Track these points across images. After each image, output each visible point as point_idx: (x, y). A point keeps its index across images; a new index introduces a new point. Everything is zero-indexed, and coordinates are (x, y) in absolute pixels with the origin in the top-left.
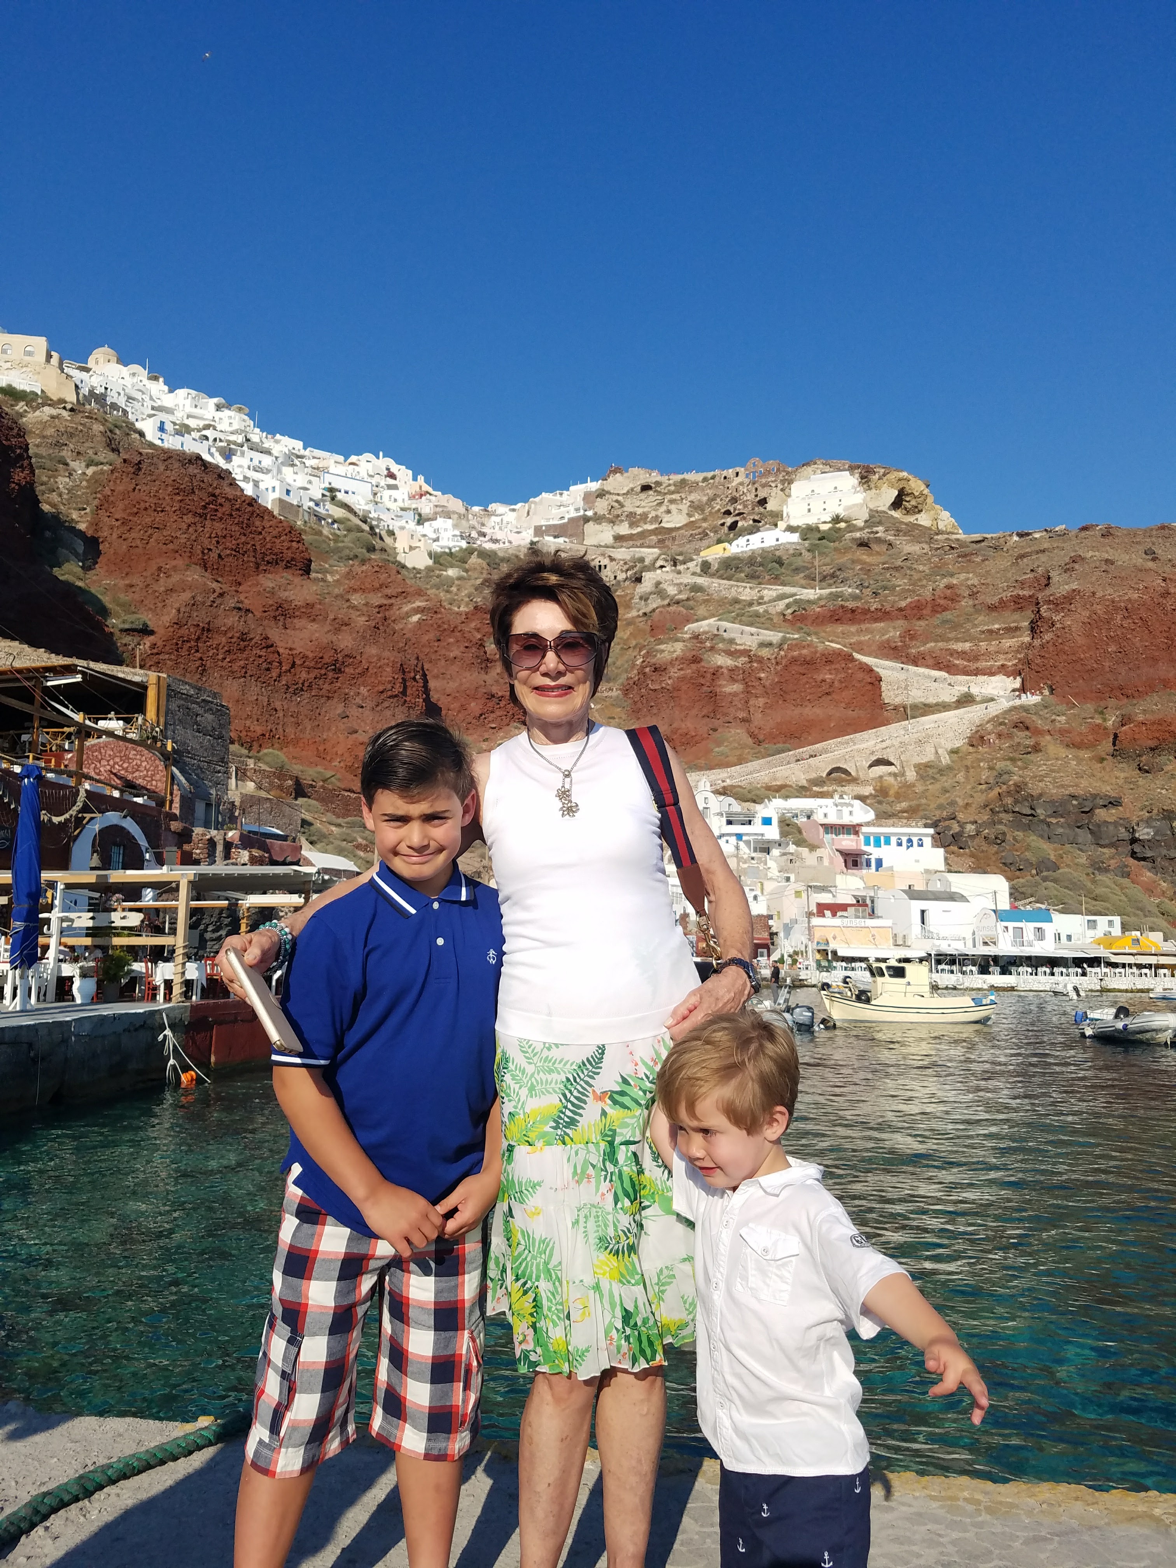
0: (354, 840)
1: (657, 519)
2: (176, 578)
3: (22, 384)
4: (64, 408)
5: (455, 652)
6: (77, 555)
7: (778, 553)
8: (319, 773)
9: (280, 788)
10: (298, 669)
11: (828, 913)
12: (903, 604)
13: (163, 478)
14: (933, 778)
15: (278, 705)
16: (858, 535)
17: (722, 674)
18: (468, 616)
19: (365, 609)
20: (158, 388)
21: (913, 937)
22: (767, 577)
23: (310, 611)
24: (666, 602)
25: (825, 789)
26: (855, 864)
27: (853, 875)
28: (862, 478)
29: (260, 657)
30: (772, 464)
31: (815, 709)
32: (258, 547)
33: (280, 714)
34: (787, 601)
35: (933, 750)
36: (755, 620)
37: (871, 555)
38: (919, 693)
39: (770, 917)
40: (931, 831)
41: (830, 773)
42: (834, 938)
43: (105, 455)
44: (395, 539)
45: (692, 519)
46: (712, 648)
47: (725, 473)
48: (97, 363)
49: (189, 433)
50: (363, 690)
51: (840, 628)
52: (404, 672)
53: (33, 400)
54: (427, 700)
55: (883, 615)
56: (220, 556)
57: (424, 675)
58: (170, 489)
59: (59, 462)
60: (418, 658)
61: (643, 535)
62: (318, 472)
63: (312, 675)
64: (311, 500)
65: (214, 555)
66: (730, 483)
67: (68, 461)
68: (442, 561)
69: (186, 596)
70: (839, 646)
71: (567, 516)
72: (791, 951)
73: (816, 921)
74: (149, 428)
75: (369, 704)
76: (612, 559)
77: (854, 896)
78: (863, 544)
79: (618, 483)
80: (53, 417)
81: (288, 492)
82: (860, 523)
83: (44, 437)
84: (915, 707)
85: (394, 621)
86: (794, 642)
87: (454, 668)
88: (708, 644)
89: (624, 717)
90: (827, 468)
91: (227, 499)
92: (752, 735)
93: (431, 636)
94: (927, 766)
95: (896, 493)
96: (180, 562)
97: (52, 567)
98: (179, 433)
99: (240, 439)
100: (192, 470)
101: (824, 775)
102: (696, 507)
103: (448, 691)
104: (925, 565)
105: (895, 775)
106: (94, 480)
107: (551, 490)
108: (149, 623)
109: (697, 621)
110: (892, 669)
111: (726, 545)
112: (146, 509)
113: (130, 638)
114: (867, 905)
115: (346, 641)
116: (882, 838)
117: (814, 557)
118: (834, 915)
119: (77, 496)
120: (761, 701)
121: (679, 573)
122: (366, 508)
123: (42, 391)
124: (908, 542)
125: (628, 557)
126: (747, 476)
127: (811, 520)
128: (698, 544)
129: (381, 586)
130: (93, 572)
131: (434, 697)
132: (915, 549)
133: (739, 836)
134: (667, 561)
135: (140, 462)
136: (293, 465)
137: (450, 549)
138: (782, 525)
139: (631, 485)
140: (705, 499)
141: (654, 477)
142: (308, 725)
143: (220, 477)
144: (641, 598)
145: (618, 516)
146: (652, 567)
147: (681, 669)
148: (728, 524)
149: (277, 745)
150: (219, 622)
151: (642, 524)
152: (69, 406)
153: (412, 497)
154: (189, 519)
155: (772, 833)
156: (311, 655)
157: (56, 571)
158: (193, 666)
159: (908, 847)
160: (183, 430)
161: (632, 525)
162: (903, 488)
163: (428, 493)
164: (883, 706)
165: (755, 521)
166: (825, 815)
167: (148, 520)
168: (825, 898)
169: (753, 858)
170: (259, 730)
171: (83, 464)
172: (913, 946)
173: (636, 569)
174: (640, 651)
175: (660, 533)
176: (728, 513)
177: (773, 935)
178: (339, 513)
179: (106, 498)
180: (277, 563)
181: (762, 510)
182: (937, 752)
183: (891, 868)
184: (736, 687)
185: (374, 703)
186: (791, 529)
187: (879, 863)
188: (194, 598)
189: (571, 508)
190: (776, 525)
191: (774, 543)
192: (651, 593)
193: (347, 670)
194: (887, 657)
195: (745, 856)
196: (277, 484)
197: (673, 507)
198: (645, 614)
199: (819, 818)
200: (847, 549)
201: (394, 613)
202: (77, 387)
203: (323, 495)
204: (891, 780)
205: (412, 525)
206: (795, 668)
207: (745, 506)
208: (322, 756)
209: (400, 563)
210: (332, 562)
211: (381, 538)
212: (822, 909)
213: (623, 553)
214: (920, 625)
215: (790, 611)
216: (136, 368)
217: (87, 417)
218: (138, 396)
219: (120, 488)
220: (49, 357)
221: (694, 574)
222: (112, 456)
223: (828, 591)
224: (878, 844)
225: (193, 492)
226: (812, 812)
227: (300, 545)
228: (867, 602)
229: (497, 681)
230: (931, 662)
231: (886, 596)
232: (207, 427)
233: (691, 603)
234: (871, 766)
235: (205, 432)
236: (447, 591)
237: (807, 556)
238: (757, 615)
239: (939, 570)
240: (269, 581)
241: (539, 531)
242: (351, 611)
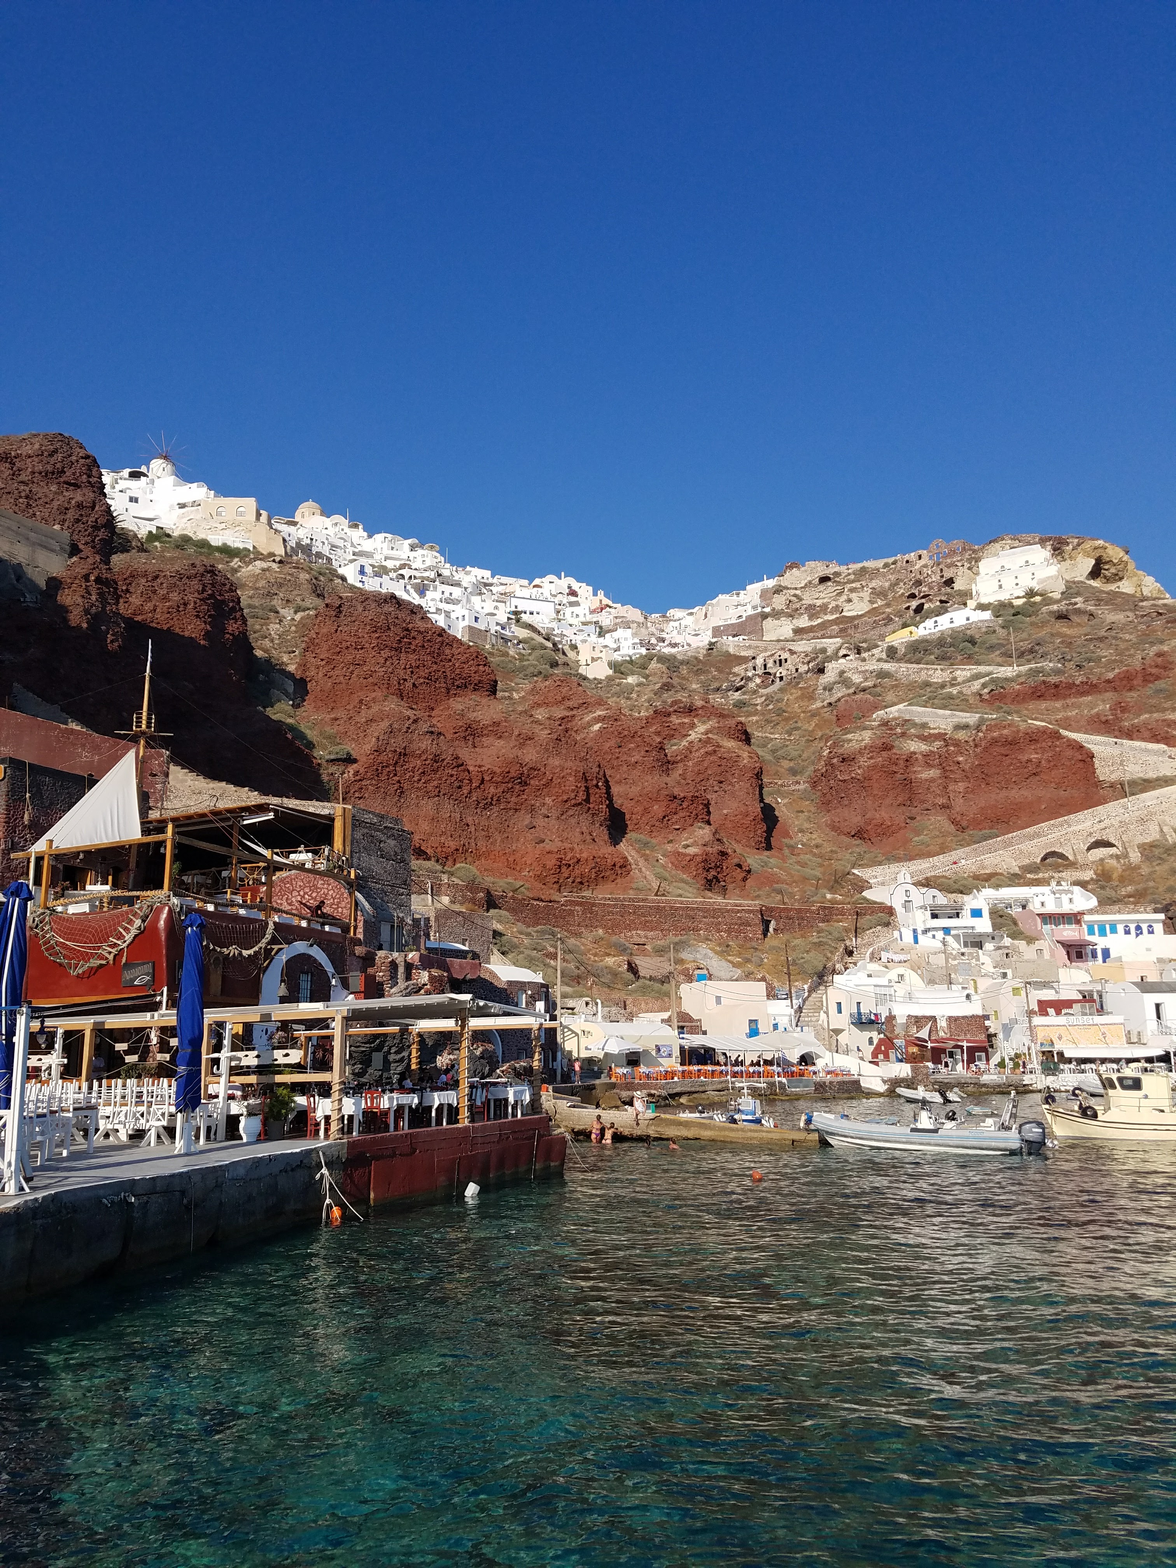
0: (544, 948)
1: (838, 609)
2: (375, 708)
3: (235, 541)
4: (274, 561)
5: (636, 757)
6: (287, 695)
7: (968, 632)
8: (508, 883)
9: (473, 901)
10: (487, 785)
11: (1051, 1011)
12: (1111, 675)
13: (361, 618)
14: (1160, 858)
15: (469, 820)
16: (1055, 607)
17: (917, 759)
18: (648, 721)
19: (548, 722)
20: (357, 535)
21: (1149, 1033)
22: (959, 658)
23: (496, 729)
24: (852, 691)
25: (1041, 875)
26: (1080, 956)
27: (1078, 968)
28: (1054, 550)
29: (452, 776)
30: (957, 544)
31: (1022, 792)
32: (448, 674)
33: (472, 829)
34: (982, 680)
35: (1157, 828)
36: (949, 702)
37: (1072, 626)
38: (1137, 768)
39: (987, 1017)
40: (1162, 916)
41: (1044, 859)
42: (1060, 1038)
43: (311, 601)
44: (578, 653)
45: (875, 605)
46: (903, 734)
47: (907, 557)
48: (303, 516)
49: (387, 574)
50: (548, 800)
51: (1044, 705)
52: (586, 780)
53: (246, 556)
54: (611, 806)
55: (1089, 688)
56: (414, 685)
57: (607, 782)
58: (368, 627)
59: (271, 610)
60: (599, 766)
61: (824, 625)
62: (503, 598)
63: (500, 790)
64: (497, 624)
65: (409, 684)
66: (913, 566)
67: (279, 609)
68: (622, 669)
69: (385, 724)
70: (1044, 724)
71: (745, 615)
72: (1013, 1054)
73: (1037, 1020)
74: (350, 574)
75: (554, 814)
76: (792, 652)
77: (1080, 991)
78: (1062, 616)
79: (795, 578)
80: (263, 570)
81: (476, 619)
82: (1057, 596)
83: (257, 589)
84: (1133, 783)
85: (576, 731)
86: (993, 723)
87: (636, 773)
88: (899, 730)
89: (813, 809)
90: (1016, 543)
91: (419, 632)
92: (953, 822)
93: (612, 743)
94: (1152, 845)
95: (1093, 562)
96: (378, 694)
97: (264, 707)
98: (377, 574)
99: (432, 575)
100: (388, 608)
101: (1038, 860)
102: (877, 593)
103: (631, 796)
104: (1131, 634)
105: (1117, 857)
106: (302, 624)
107: (727, 592)
108: (352, 752)
109: (886, 707)
110: (1106, 744)
111: (912, 628)
112: (347, 648)
113: (336, 768)
114: (1094, 1001)
115: (530, 755)
116: (1108, 927)
117: (1009, 633)
118: (1058, 1013)
119: (287, 641)
120: (961, 786)
121: (864, 660)
122: (550, 626)
123: (254, 547)
124: (1110, 611)
125: (810, 649)
126: (931, 558)
127: (1003, 596)
128: (884, 629)
129: (563, 699)
130: (303, 709)
131: (618, 802)
132: (1119, 617)
133: (947, 930)
134: (850, 649)
135: (340, 606)
136: (481, 594)
137: (630, 657)
138: (971, 604)
139: (809, 579)
140: (887, 584)
141: (834, 568)
142: (498, 837)
143: (412, 612)
144: (825, 689)
145: (797, 609)
146: (835, 656)
147: (871, 758)
148: (914, 607)
149: (469, 859)
150: (414, 746)
151: (822, 615)
152: (278, 559)
153: (592, 612)
154: (386, 653)
155: (984, 925)
156: (498, 771)
157: (269, 711)
158: (393, 789)
159: (1137, 935)
160: (381, 571)
161: (811, 618)
162: (1100, 557)
163: (607, 606)
164: (1098, 784)
165: (942, 602)
166: (1043, 904)
167: (350, 658)
168: (1048, 995)
169: (963, 954)
170: (452, 844)
171: (292, 611)
172: (1149, 1044)
173: (818, 660)
174: (827, 742)
175: (841, 623)
176: (913, 596)
177: (990, 1037)
178: (523, 633)
179: (312, 640)
180: (466, 687)
181: (948, 590)
182: (1162, 830)
183: (1119, 959)
184: (934, 773)
185: (559, 812)
186: (982, 607)
187: (1106, 953)
188: (391, 725)
189: (749, 607)
190: (965, 604)
191: (964, 622)
192: (835, 683)
193: (532, 782)
194: (1098, 732)
195: (954, 952)
196: (466, 613)
197: (853, 596)
198: (830, 704)
199: (1035, 907)
200: (1044, 623)
201: (577, 723)
202: (284, 540)
203: (509, 619)
204: (1113, 862)
205: (594, 638)
206: (997, 750)
207: (931, 588)
208: (513, 867)
209: (581, 675)
210: (517, 680)
211: (564, 653)
212: (1044, 1007)
213: (803, 646)
214: (1131, 697)
215: (986, 690)
216: (337, 518)
217: (295, 568)
218: (341, 543)
219: (324, 630)
220: (259, 515)
221: (879, 660)
222: (318, 602)
223: (1027, 667)
224: (1103, 933)
225: (389, 629)
226: (1027, 901)
227: (487, 668)
228: (1071, 676)
229: (679, 783)
230: (1147, 734)
231: (1091, 669)
232: (403, 566)
233: (878, 689)
234: (1089, 849)
235: (401, 572)
236: (628, 698)
237: (1001, 632)
238: (951, 697)
239: (1147, 638)
240: (458, 704)
241: (717, 631)
242: (534, 725)
